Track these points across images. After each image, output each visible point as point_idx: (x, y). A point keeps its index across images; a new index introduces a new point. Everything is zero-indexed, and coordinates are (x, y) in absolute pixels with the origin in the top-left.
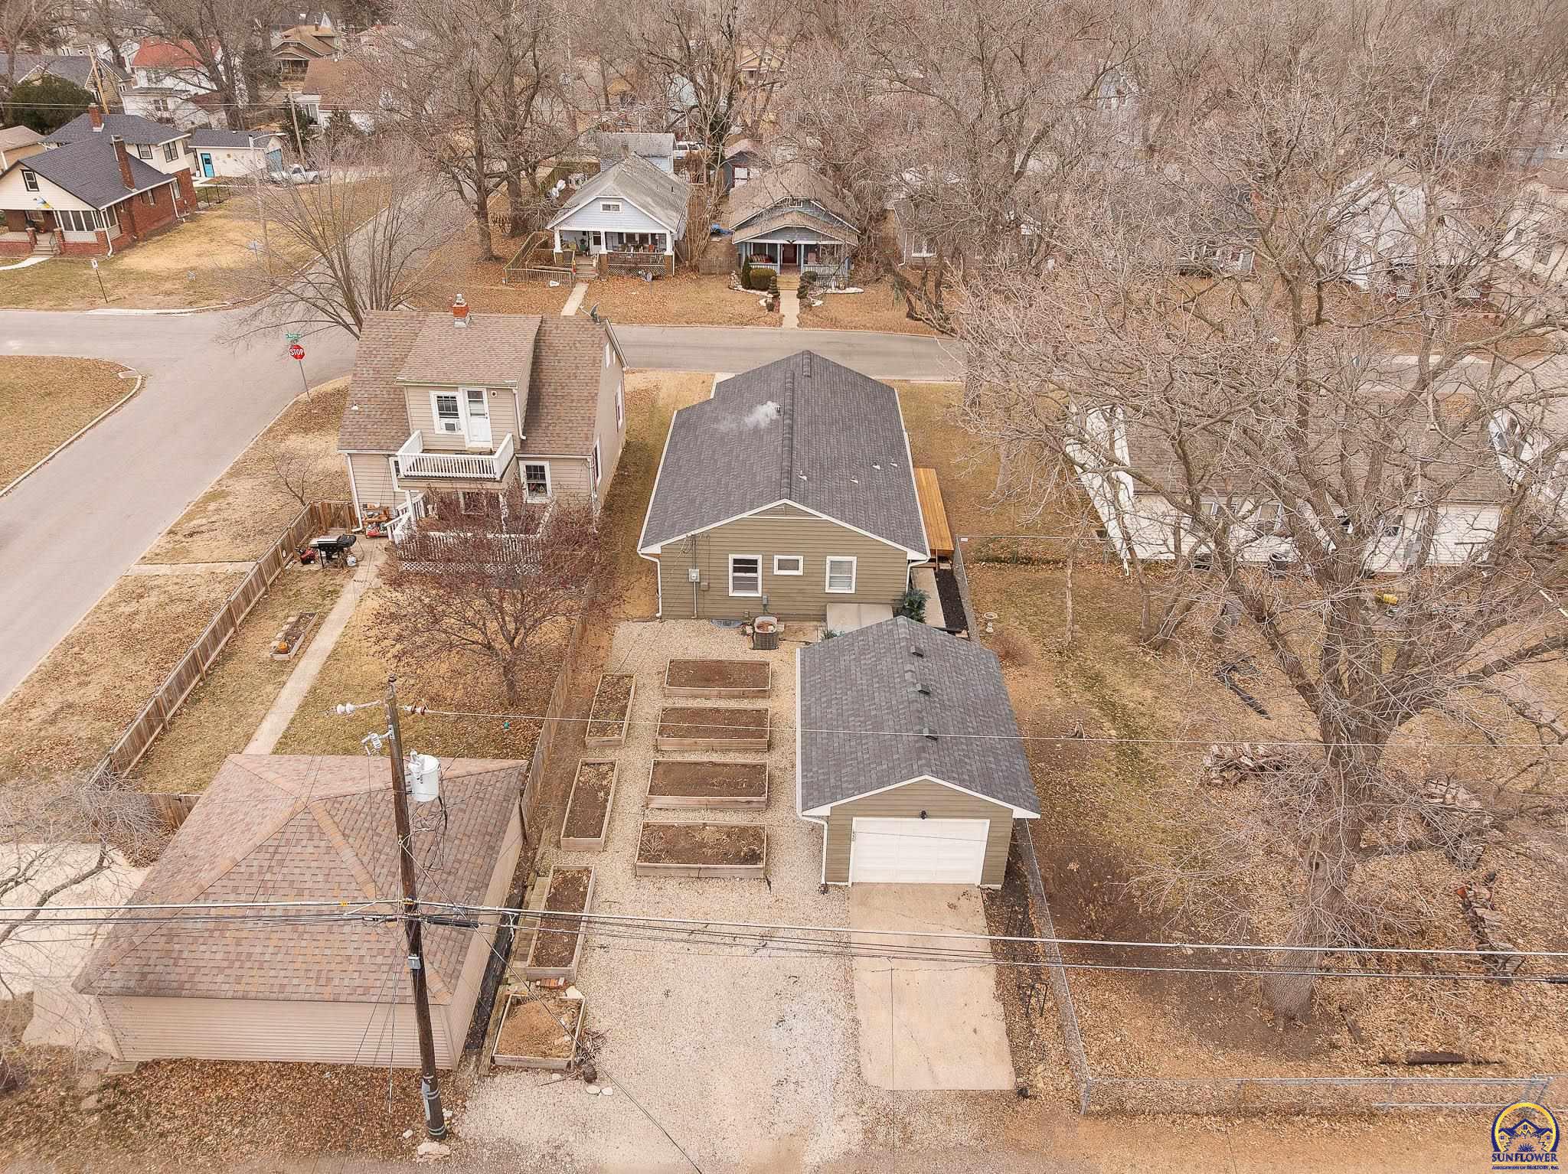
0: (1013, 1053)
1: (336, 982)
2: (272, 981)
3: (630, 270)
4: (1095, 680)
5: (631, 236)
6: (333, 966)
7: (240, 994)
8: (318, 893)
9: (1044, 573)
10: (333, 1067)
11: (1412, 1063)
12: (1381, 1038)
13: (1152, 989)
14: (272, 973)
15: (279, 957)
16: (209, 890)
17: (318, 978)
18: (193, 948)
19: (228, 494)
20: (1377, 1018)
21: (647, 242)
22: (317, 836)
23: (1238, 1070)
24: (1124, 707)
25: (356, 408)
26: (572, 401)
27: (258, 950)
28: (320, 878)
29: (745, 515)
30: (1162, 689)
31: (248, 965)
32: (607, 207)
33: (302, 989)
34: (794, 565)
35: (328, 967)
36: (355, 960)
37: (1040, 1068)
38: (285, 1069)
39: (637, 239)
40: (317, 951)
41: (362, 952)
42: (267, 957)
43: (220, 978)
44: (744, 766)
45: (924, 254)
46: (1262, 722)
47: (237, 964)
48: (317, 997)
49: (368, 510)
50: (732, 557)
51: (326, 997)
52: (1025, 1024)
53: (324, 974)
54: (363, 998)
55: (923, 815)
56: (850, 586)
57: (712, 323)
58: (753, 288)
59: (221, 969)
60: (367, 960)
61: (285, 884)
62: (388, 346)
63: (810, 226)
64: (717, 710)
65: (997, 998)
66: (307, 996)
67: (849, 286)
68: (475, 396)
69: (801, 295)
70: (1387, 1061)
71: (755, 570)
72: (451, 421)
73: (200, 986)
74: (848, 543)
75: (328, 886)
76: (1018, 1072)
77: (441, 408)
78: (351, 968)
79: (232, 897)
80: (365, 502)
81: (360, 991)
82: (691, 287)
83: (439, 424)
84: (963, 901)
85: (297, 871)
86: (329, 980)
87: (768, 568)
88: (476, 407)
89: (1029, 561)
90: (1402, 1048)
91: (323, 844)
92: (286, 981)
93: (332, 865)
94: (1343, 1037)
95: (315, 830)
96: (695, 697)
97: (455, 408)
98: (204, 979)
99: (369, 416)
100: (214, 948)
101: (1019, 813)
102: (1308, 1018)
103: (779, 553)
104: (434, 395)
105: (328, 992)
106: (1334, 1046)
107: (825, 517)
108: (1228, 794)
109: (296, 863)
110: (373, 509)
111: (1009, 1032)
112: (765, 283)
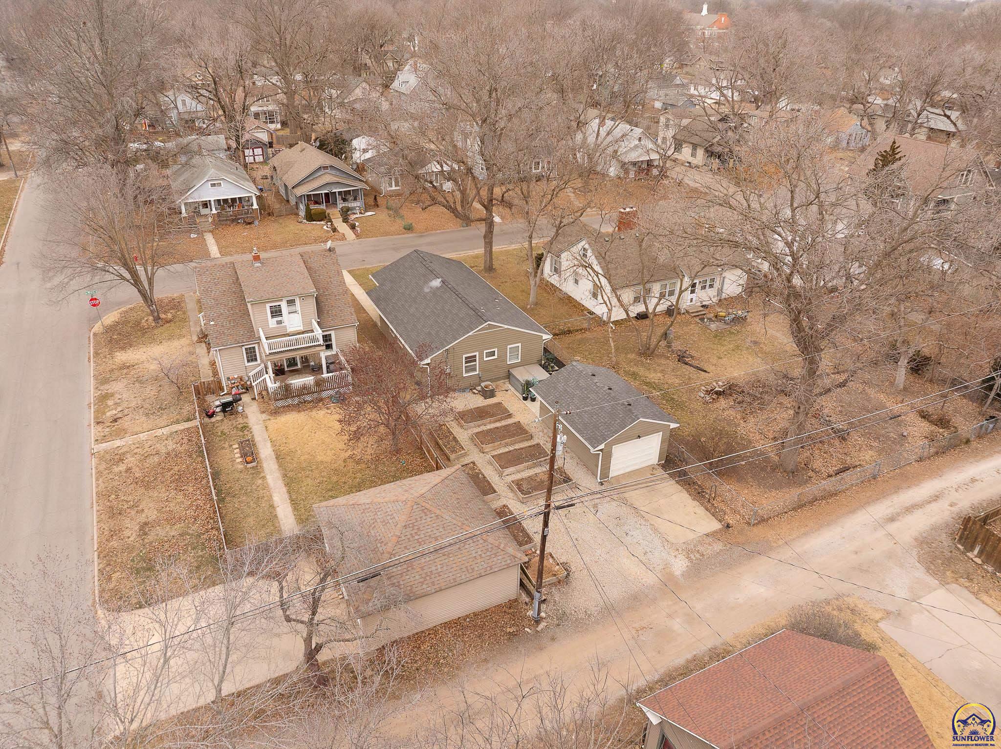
0: (713, 516)
1: (476, 569)
2: (448, 579)
3: (233, 221)
4: (634, 375)
5: (225, 201)
6: (471, 563)
7: (438, 589)
8: (443, 536)
9: (579, 336)
10: (467, 616)
11: (836, 474)
12: (823, 469)
13: (741, 479)
14: (446, 576)
15: (445, 568)
16: (394, 552)
17: (468, 570)
18: (403, 578)
19: (112, 395)
20: (817, 464)
21: (236, 202)
22: (428, 513)
23: (787, 496)
24: (654, 382)
25: (212, 323)
26: (336, 296)
27: (434, 568)
28: (441, 530)
29: (470, 334)
30: (662, 371)
31: (433, 576)
32: (213, 185)
33: (463, 577)
34: (493, 354)
35: (469, 564)
36: (478, 557)
37: (727, 517)
38: (447, 625)
39: (230, 201)
40: (460, 560)
41: (480, 553)
42: (440, 570)
43: (424, 586)
44: (530, 447)
45: (394, 188)
46: (709, 375)
47: (428, 578)
48: (472, 578)
49: (230, 381)
50: (464, 356)
51: (476, 576)
52: (710, 505)
53: (469, 568)
54: (491, 571)
55: (639, 437)
56: (518, 358)
57: (306, 244)
58: (314, 221)
59: (422, 583)
60: (483, 555)
61: (428, 538)
62: (216, 285)
63: (340, 180)
64: (497, 428)
65: (694, 499)
66: (468, 579)
67: (366, 211)
68: (291, 302)
69: (345, 220)
70: (830, 476)
71: (475, 361)
72: (279, 319)
73: (417, 593)
74: (518, 337)
75: (447, 532)
76: (720, 521)
77: (272, 312)
78: (479, 561)
79: (407, 551)
80: (228, 376)
81: (489, 569)
82: (276, 225)
83: (272, 322)
84: (655, 472)
85: (429, 530)
86: (473, 569)
87: (481, 358)
88: (292, 308)
89: (570, 332)
90: (831, 470)
91: (433, 515)
92: (454, 577)
93: (443, 523)
94: (811, 473)
95: (425, 511)
96: (479, 426)
97: (280, 311)
98: (417, 589)
99: (223, 326)
100: (413, 575)
101: (673, 426)
102: (797, 470)
103: (465, 353)
104: (268, 306)
105: (476, 575)
106: (810, 477)
107: (506, 327)
108: (716, 405)
109: (427, 527)
110: (234, 379)
111: (707, 509)
112: (322, 217)
